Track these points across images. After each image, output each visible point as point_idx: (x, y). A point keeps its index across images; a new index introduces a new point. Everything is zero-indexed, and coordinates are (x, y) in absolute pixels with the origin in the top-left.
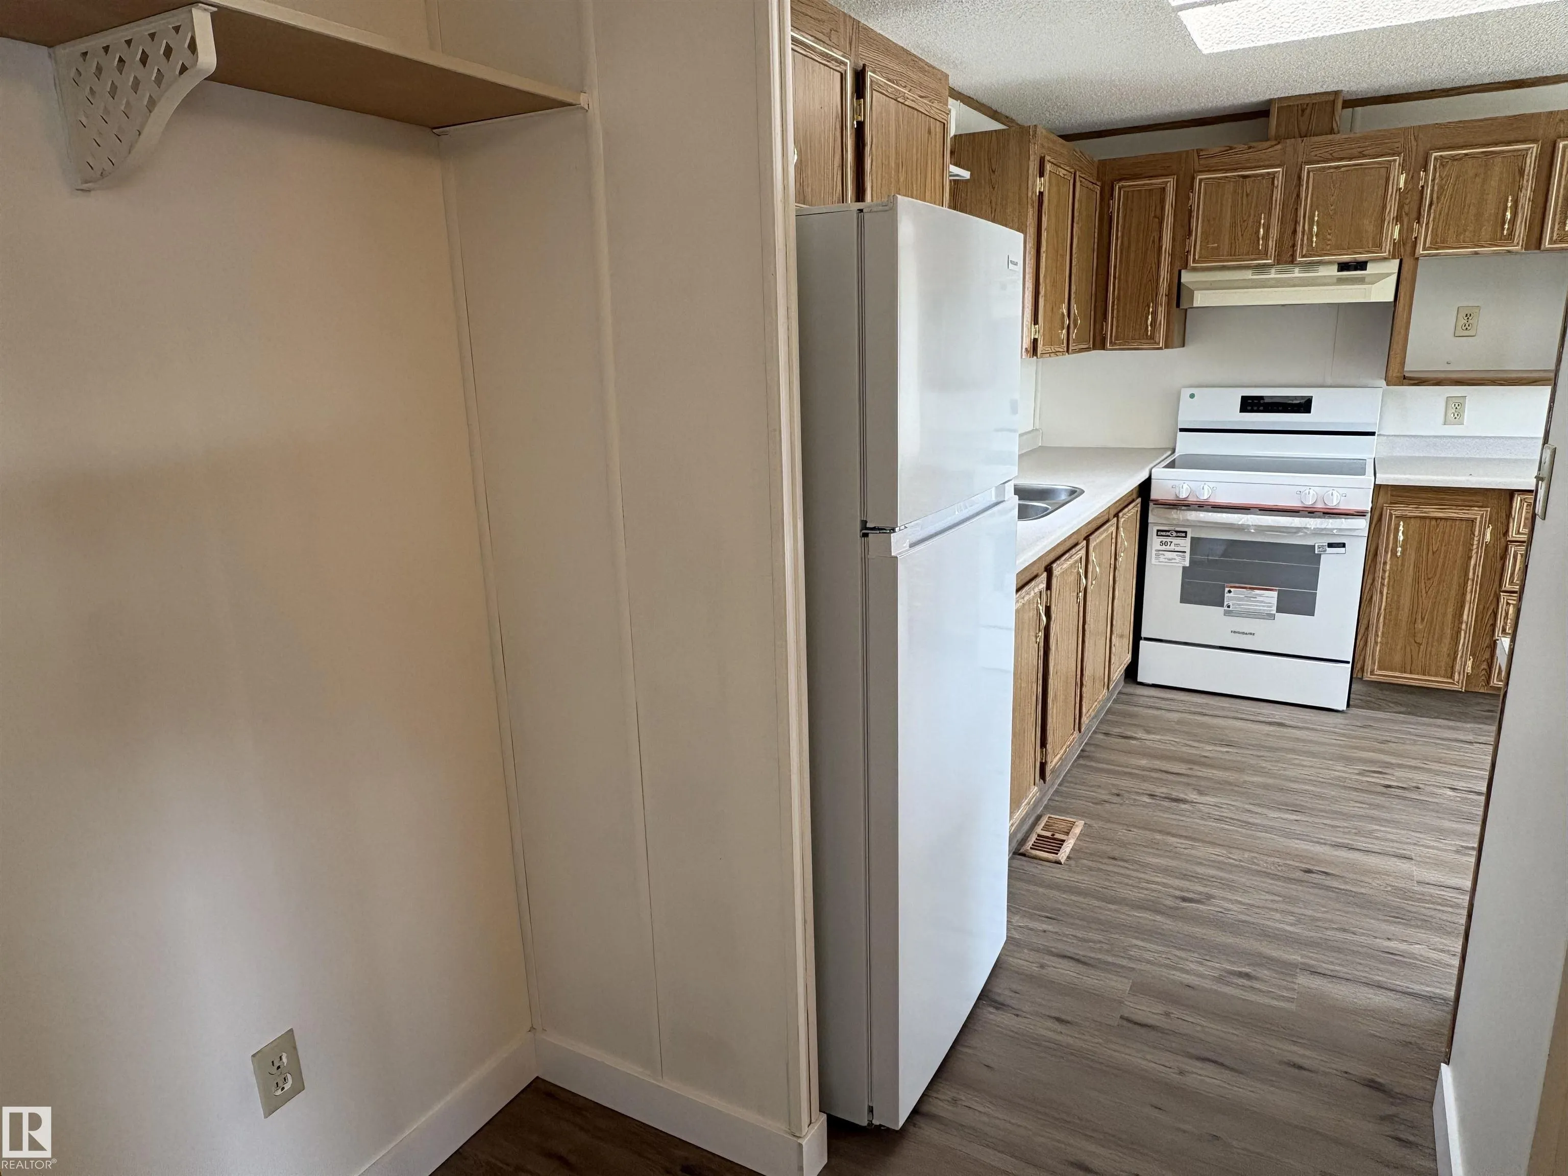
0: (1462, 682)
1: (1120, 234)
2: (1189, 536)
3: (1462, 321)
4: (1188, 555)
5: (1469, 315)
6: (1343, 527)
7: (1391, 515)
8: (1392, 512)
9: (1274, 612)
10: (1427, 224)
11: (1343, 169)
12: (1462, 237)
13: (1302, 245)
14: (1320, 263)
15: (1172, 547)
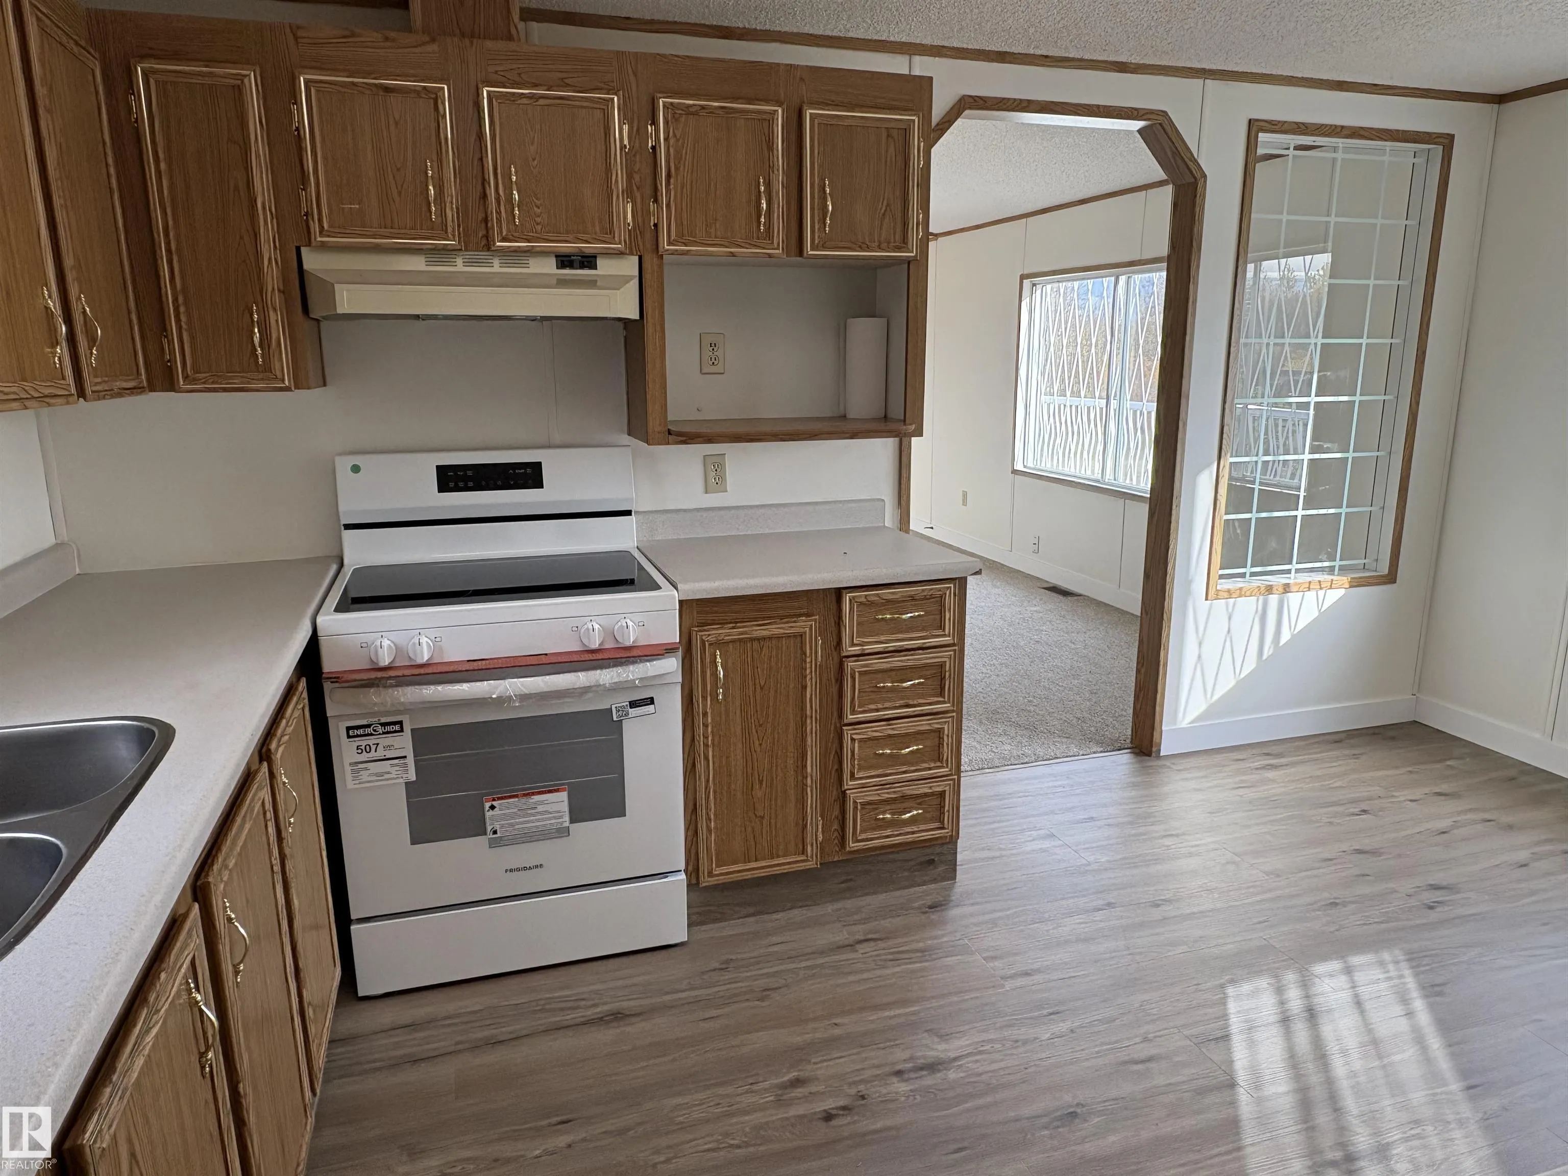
0: (816, 856)
1: (163, 166)
2: (407, 728)
3: (707, 352)
4: (410, 760)
5: (713, 345)
6: (650, 674)
7: (703, 642)
8: (704, 638)
9: (567, 824)
10: (668, 205)
11: (542, 102)
12: (713, 230)
13: (499, 220)
14: (530, 252)
15: (380, 753)
